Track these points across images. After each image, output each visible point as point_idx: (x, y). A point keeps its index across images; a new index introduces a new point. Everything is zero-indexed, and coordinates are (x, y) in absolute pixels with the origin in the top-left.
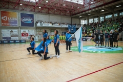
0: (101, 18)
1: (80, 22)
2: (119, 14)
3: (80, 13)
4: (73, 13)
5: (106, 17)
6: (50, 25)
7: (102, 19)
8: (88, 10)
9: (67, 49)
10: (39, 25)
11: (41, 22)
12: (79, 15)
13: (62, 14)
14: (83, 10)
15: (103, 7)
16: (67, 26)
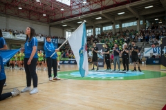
0: (97, 29)
1: (64, 34)
2: (121, 26)
3: (64, 19)
4: (53, 18)
5: (104, 29)
6: (9, 36)
7: (98, 31)
8: (78, 15)
9: (50, 76)
12: (62, 22)
13: (32, 17)
14: (69, 14)
15: (101, 13)
16: (42, 40)
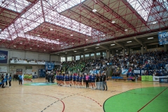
6: (25, 62)
10: (12, 62)
11: (15, 59)
16: (44, 63)
